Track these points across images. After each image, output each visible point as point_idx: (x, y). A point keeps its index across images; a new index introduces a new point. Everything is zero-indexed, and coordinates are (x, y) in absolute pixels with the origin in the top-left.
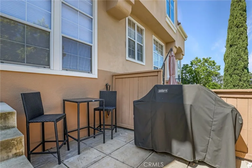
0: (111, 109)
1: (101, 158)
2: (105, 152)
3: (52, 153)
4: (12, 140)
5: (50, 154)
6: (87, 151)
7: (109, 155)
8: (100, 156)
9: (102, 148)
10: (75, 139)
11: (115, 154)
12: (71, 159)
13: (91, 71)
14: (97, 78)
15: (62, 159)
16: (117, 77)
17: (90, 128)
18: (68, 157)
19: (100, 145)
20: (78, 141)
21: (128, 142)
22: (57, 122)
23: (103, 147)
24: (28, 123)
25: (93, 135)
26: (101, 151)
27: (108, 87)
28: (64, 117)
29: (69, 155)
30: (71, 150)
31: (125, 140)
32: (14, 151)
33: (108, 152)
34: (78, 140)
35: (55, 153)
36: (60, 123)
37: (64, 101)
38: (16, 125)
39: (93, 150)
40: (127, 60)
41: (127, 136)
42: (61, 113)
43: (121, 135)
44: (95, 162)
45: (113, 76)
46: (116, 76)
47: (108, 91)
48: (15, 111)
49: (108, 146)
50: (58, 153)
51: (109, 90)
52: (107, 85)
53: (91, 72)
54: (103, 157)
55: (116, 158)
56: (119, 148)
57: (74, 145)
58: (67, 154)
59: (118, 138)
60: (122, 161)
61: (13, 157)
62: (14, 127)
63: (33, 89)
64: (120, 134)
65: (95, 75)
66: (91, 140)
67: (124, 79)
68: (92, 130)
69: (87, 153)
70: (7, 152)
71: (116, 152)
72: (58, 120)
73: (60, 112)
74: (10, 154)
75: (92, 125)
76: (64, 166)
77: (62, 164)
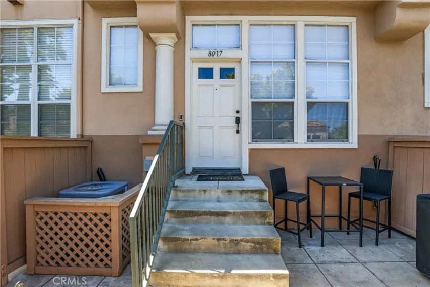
0: (377, 199)
1: (349, 261)
2: (358, 257)
3: (293, 233)
4: (267, 212)
5: (291, 234)
6: (333, 247)
7: (364, 264)
8: (349, 259)
9: (355, 251)
10: (319, 227)
11: (374, 267)
12: (313, 248)
13: (346, 138)
14: (357, 147)
15: (302, 243)
16: (396, 145)
17: (342, 219)
18: (309, 245)
19: (354, 247)
20: (321, 230)
21: (406, 260)
22: (299, 203)
23: (357, 250)
24: (274, 198)
25: (346, 229)
26: (353, 254)
27: (378, 161)
28: (307, 198)
29: (311, 242)
30: (314, 238)
31: (400, 255)
32: (268, 220)
33: (364, 259)
34: (323, 230)
35: (296, 234)
36: (303, 205)
37: (309, 178)
38: (268, 200)
39: (342, 249)
40: (425, 108)
41: (410, 251)
42: (304, 193)
43: (397, 245)
44: (340, 263)
45: (389, 142)
46: (394, 144)
47: (377, 168)
48: (267, 189)
49: (366, 252)
50: (299, 235)
51: (379, 168)
52: (375, 158)
53: (346, 140)
54: (353, 262)
55: (372, 271)
56: (384, 262)
57: (317, 234)
58: (309, 241)
59: (389, 248)
60: (381, 278)
61: (267, 224)
62: (266, 201)
63: (279, 164)
64: (397, 243)
65: (353, 142)
66: (342, 235)
67: (410, 150)
68: (345, 223)
69: (332, 249)
70: (264, 220)
71: (376, 265)
72: (300, 201)
73: (303, 191)
74: (266, 222)
75: (345, 215)
76: (304, 251)
77: (302, 248)
